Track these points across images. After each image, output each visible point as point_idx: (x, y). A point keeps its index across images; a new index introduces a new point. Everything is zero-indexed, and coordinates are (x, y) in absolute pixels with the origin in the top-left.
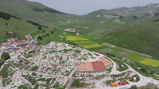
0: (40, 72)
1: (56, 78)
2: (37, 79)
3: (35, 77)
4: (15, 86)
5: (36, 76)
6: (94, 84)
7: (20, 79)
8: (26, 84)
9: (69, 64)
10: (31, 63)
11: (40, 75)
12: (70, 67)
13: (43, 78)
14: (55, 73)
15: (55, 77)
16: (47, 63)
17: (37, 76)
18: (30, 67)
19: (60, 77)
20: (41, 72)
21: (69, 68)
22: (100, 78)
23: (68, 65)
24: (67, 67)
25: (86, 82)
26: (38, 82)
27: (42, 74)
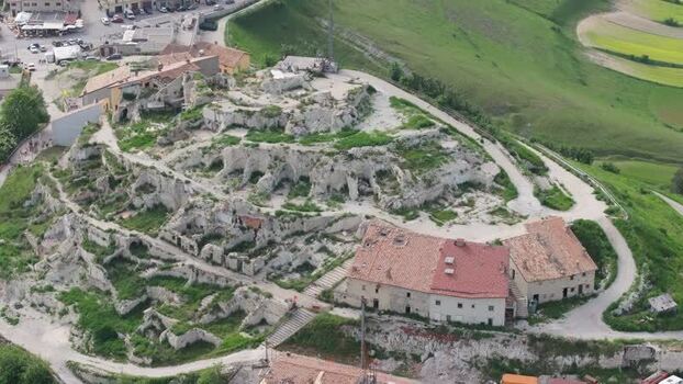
0: (170, 242)
1: (237, 287)
2: (149, 273)
3: (142, 264)
4: (50, 289)
5: (144, 261)
6: (417, 358)
7: (76, 259)
8: (98, 290)
9: (329, 230)
10: (134, 186)
11: (166, 257)
12: (330, 246)
13: (178, 275)
14: (235, 261)
15: (232, 284)
16: (216, 200)
17: (153, 261)
18: (132, 207)
19: (255, 290)
20: (175, 242)
21: (323, 249)
22: (457, 336)
23: (325, 236)
24: (316, 245)
25: (378, 340)
26: (149, 289)
27: (177, 254)
